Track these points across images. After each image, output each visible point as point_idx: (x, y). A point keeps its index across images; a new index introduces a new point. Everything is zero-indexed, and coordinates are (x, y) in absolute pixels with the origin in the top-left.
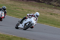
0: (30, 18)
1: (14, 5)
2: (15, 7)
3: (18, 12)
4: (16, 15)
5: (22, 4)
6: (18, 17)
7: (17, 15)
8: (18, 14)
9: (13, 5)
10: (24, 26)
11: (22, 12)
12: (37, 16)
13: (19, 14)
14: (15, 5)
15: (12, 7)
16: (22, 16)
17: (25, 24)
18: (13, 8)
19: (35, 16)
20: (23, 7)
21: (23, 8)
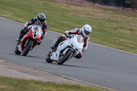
0: (71, 37)
1: (112, 21)
2: (114, 25)
3: (121, 37)
4: (116, 43)
5: (130, 18)
6: (121, 47)
7: (120, 44)
8: (122, 40)
9: (110, 21)
10: (60, 56)
11: (131, 37)
12: (87, 33)
13: (125, 41)
14: (115, 19)
15: (107, 25)
16: (130, 45)
17: (62, 51)
18: (109, 28)
19: (83, 32)
20: (133, 24)
21: (134, 28)
